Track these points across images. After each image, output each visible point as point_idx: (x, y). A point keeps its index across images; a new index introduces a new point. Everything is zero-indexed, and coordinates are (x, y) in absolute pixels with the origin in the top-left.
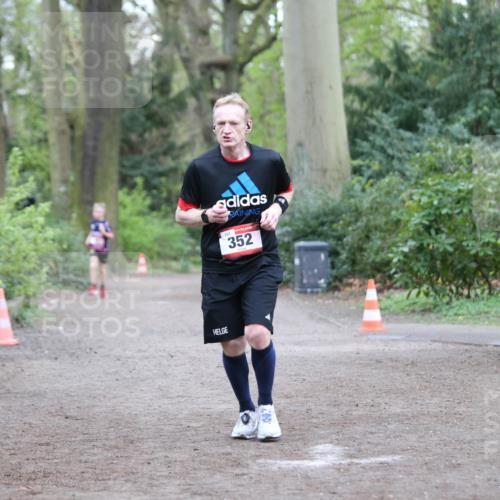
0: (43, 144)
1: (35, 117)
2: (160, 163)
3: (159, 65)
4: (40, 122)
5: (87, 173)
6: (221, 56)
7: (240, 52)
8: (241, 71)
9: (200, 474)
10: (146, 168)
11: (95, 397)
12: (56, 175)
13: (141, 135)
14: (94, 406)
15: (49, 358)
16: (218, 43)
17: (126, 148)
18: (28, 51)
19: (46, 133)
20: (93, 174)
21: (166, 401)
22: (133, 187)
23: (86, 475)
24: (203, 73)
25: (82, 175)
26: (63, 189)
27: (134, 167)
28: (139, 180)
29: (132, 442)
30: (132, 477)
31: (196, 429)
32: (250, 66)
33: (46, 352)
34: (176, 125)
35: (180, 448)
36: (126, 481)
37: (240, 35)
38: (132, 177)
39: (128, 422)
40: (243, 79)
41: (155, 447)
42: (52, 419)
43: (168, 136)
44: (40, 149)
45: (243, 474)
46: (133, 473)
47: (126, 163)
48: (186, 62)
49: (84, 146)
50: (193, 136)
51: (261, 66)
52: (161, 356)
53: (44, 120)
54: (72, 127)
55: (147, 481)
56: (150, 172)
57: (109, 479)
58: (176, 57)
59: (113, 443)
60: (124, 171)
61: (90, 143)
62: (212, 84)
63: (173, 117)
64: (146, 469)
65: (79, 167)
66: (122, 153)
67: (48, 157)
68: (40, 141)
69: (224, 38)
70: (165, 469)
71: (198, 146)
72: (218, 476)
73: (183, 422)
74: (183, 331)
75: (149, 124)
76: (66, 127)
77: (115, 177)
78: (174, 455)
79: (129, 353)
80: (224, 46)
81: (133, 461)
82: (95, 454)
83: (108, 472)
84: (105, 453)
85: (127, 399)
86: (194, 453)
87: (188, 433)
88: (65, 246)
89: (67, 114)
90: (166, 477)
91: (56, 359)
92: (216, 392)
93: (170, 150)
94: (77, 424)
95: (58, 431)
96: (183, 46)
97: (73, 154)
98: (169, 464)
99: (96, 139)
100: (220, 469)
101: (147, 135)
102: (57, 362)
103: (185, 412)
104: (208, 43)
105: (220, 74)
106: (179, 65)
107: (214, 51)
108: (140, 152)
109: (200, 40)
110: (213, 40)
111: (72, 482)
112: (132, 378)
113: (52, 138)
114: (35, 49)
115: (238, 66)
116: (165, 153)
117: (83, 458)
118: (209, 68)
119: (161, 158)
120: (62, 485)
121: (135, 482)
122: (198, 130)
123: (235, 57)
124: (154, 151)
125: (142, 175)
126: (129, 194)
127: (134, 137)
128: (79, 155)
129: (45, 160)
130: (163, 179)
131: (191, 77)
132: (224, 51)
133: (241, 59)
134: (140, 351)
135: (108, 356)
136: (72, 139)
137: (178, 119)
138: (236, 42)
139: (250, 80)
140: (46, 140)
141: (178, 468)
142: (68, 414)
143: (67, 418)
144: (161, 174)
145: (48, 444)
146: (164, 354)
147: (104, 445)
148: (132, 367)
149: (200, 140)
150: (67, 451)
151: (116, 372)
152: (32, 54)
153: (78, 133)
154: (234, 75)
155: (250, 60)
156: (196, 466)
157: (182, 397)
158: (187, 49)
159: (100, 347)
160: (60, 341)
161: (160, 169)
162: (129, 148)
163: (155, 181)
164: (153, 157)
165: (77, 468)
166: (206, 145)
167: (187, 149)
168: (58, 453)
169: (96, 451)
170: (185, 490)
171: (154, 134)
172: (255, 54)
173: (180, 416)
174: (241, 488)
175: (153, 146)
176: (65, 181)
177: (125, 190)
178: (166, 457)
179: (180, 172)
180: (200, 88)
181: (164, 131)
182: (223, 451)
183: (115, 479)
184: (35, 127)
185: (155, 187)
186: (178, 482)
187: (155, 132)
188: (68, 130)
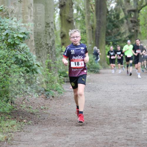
0: (85, 33)
1: (82, 26)
2: (117, 38)
3: (116, 11)
4: (84, 27)
5: (97, 41)
6: (133, 8)
7: (139, 7)
8: (139, 12)
9: (129, 123)
10: (113, 39)
11: (100, 102)
12: (88, 42)
13: (111, 30)
14: (100, 105)
15: (87, 91)
16: (132, 5)
17: (107, 34)
18: (80, 8)
19: (85, 30)
20: (98, 41)
21: (119, 103)
22: (109, 44)
23: (98, 123)
24: (128, 13)
25: (95, 42)
26: (90, 45)
27: (109, 39)
28: (111, 43)
29: (110, 114)
30: (110, 124)
31: (127, 111)
32: (141, 10)
33: (86, 90)
34: (121, 27)
35: (123, 116)
36: (109, 125)
37: (139, 2)
38: (109, 42)
39: (109, 109)
40: (139, 14)
41: (117, 116)
42: (88, 108)
43: (119, 30)
44: (84, 35)
45: (141, 123)
46: (111, 123)
47: (107, 38)
48: (124, 10)
49: (96, 34)
50: (126, 30)
51: (144, 10)
52: (118, 91)
53: (85, 27)
54: (92, 28)
55: (114, 125)
56: (114, 40)
57: (104, 124)
58: (121, 9)
59: (105, 115)
60: (107, 40)
61: (97, 33)
62: (131, 15)
63: (120, 25)
64: (114, 122)
65: (94, 39)
66: (106, 35)
67: (86, 37)
68: (84, 32)
69: (134, 3)
70: (119, 122)
71: (127, 33)
72: (134, 124)
73: (124, 109)
74: (124, 84)
75: (113, 27)
76: (91, 28)
77: (105, 42)
78: (121, 118)
79: (109, 90)
80: (134, 5)
81: (110, 119)
82: (100, 118)
83: (104, 122)
84: (103, 117)
85: (109, 103)
86: (127, 117)
87: (126, 112)
88: (91, 61)
89: (91, 25)
90: (120, 124)
91: (89, 92)
92: (133, 101)
93: (119, 34)
94: (95, 110)
95: (90, 112)
96: (123, 6)
97: (93, 36)
98: (120, 120)
99: (99, 31)
100: (134, 122)
101: (113, 30)
102: (89, 93)
103: (125, 106)
104: (130, 4)
105: (133, 13)
106: (122, 11)
107: (131, 7)
108: (111, 35)
109: (127, 4)
110: (131, 4)
111: (94, 125)
112: (110, 97)
113: (87, 32)
114: (82, 8)
115: (138, 11)
116: (118, 35)
117: (97, 119)
118: (130, 11)
119: (117, 37)
120: (91, 126)
121: (111, 125)
122: (127, 29)
123: (137, 8)
124: (115, 34)
125: (112, 41)
126: (108, 47)
127: (109, 31)
128: (95, 36)
129: (85, 38)
130: (118, 42)
131: (125, 14)
132: (134, 6)
133: (139, 9)
134: (112, 89)
135: (103, 91)
136: (93, 32)
137: (122, 26)
138: (137, 4)
139: (141, 14)
140: (86, 32)
141: (123, 122)
142: (93, 107)
143: (92, 108)
144: (117, 41)
145: (87, 115)
146: (119, 90)
147: (103, 115)
148: (110, 94)
149: (128, 31)
150: (92, 117)
151: (105, 95)
152: (81, 9)
153: (94, 30)
154: (137, 13)
155: (141, 9)
156: (128, 121)
157: (124, 102)
158: (124, 6)
159: (101, 88)
160: (90, 87)
161: (117, 39)
162: (108, 34)
163: (115, 43)
164: (115, 36)
165: (95, 122)
166: (129, 33)
167: (124, 34)
168: (90, 117)
169: (100, 117)
170: (125, 128)
171: (115, 30)
172: (143, 7)
173: (123, 107)
174: (140, 127)
175: (115, 33)
176: (91, 43)
177: (107, 45)
178: (120, 118)
179: (122, 40)
180: (128, 17)
181: (118, 29)
182: (135, 117)
183: (106, 124)
184: (82, 29)
185: (115, 45)
186: (123, 125)
187: (115, 29)
188: (91, 29)
